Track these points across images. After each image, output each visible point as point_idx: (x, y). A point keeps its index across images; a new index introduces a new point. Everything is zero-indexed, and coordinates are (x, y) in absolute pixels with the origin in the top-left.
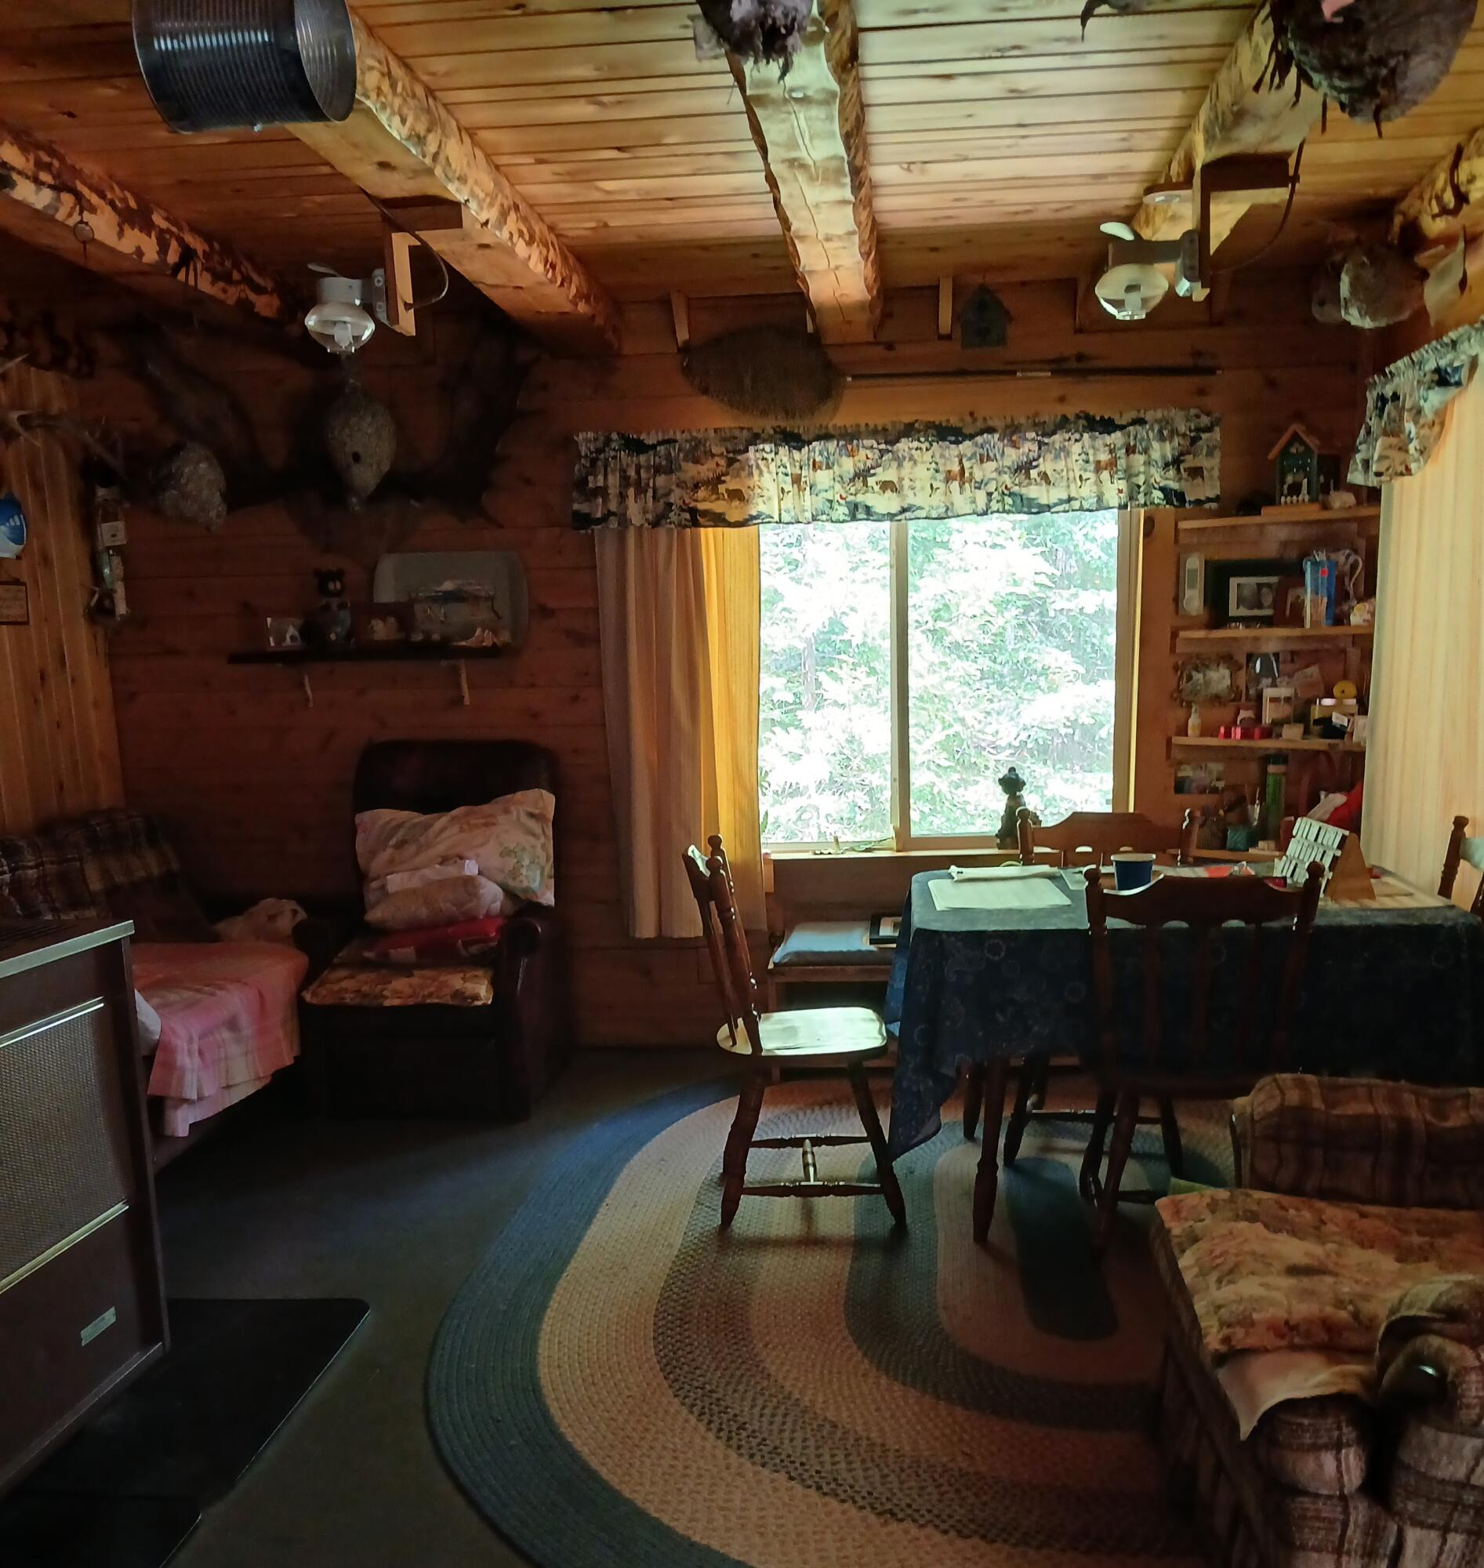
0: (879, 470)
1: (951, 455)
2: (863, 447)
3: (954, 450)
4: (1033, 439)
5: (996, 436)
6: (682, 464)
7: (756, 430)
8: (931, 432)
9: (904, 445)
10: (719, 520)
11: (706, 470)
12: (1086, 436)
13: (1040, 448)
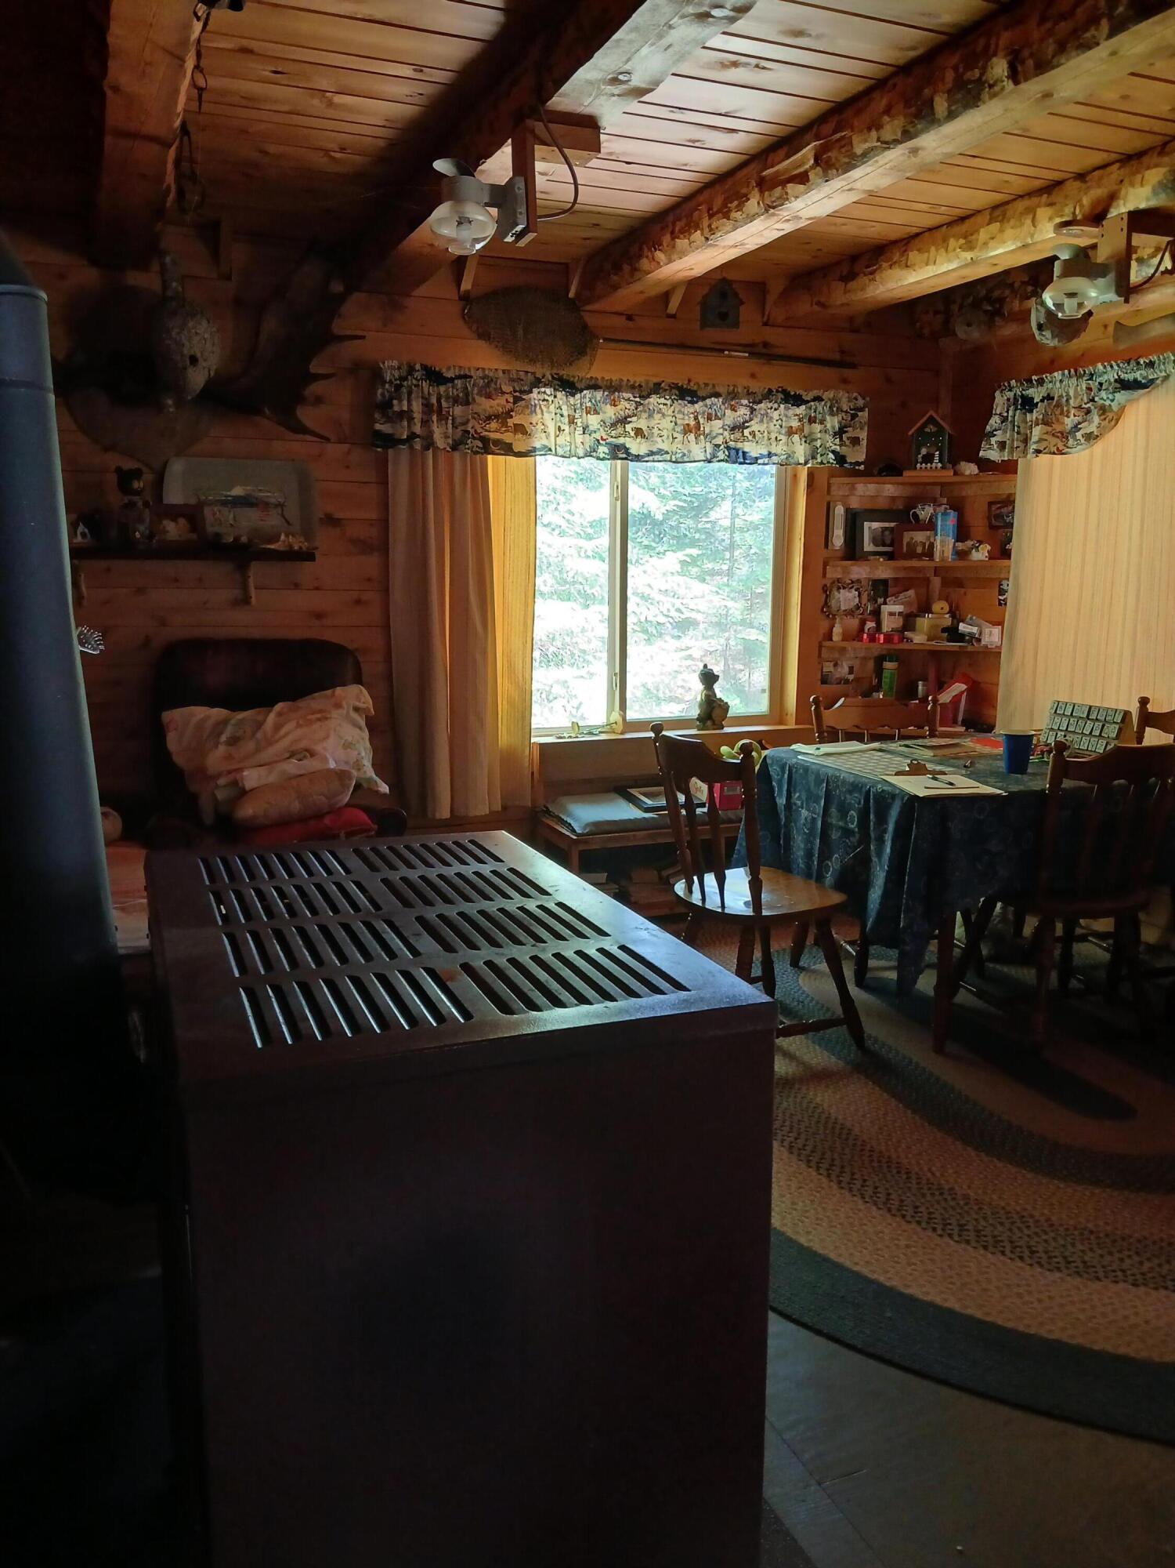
0: (634, 419)
1: (687, 412)
2: (624, 398)
3: (690, 408)
4: (746, 405)
5: (721, 400)
6: (476, 397)
7: (539, 375)
8: (674, 391)
9: (654, 400)
10: (508, 450)
11: (498, 404)
12: (782, 406)
13: (752, 413)
